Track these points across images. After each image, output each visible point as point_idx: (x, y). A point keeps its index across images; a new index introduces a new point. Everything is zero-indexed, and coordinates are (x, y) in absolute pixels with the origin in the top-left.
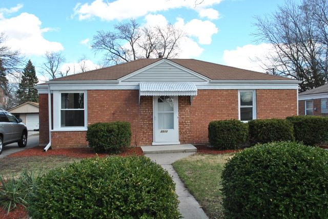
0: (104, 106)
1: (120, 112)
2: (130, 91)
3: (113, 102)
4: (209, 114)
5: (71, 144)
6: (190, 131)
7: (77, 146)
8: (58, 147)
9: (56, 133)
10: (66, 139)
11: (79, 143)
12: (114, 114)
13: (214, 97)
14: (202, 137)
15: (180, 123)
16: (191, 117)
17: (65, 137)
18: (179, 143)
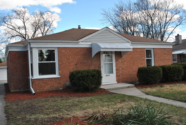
0: (70, 59)
1: (80, 63)
2: (86, 49)
3: (75, 56)
4: (131, 64)
5: (47, 88)
6: (122, 74)
7: (52, 89)
8: (38, 91)
9: (36, 80)
10: (44, 84)
11: (53, 86)
12: (76, 64)
13: (133, 53)
14: (128, 78)
15: (116, 70)
16: (122, 65)
17: (43, 83)
18: (116, 82)
